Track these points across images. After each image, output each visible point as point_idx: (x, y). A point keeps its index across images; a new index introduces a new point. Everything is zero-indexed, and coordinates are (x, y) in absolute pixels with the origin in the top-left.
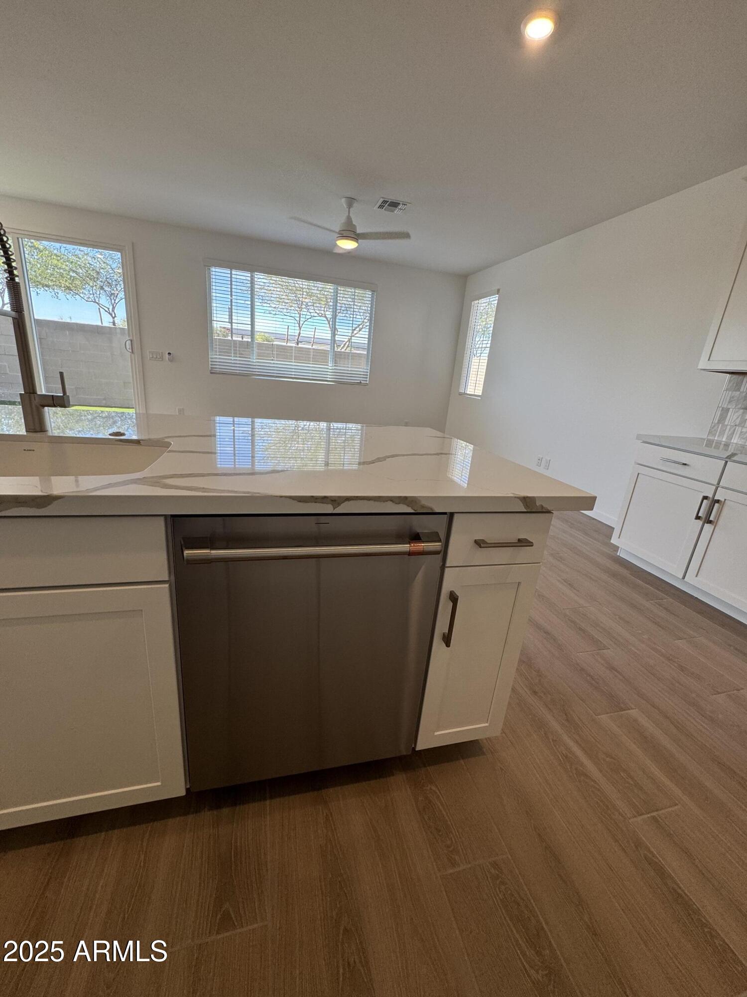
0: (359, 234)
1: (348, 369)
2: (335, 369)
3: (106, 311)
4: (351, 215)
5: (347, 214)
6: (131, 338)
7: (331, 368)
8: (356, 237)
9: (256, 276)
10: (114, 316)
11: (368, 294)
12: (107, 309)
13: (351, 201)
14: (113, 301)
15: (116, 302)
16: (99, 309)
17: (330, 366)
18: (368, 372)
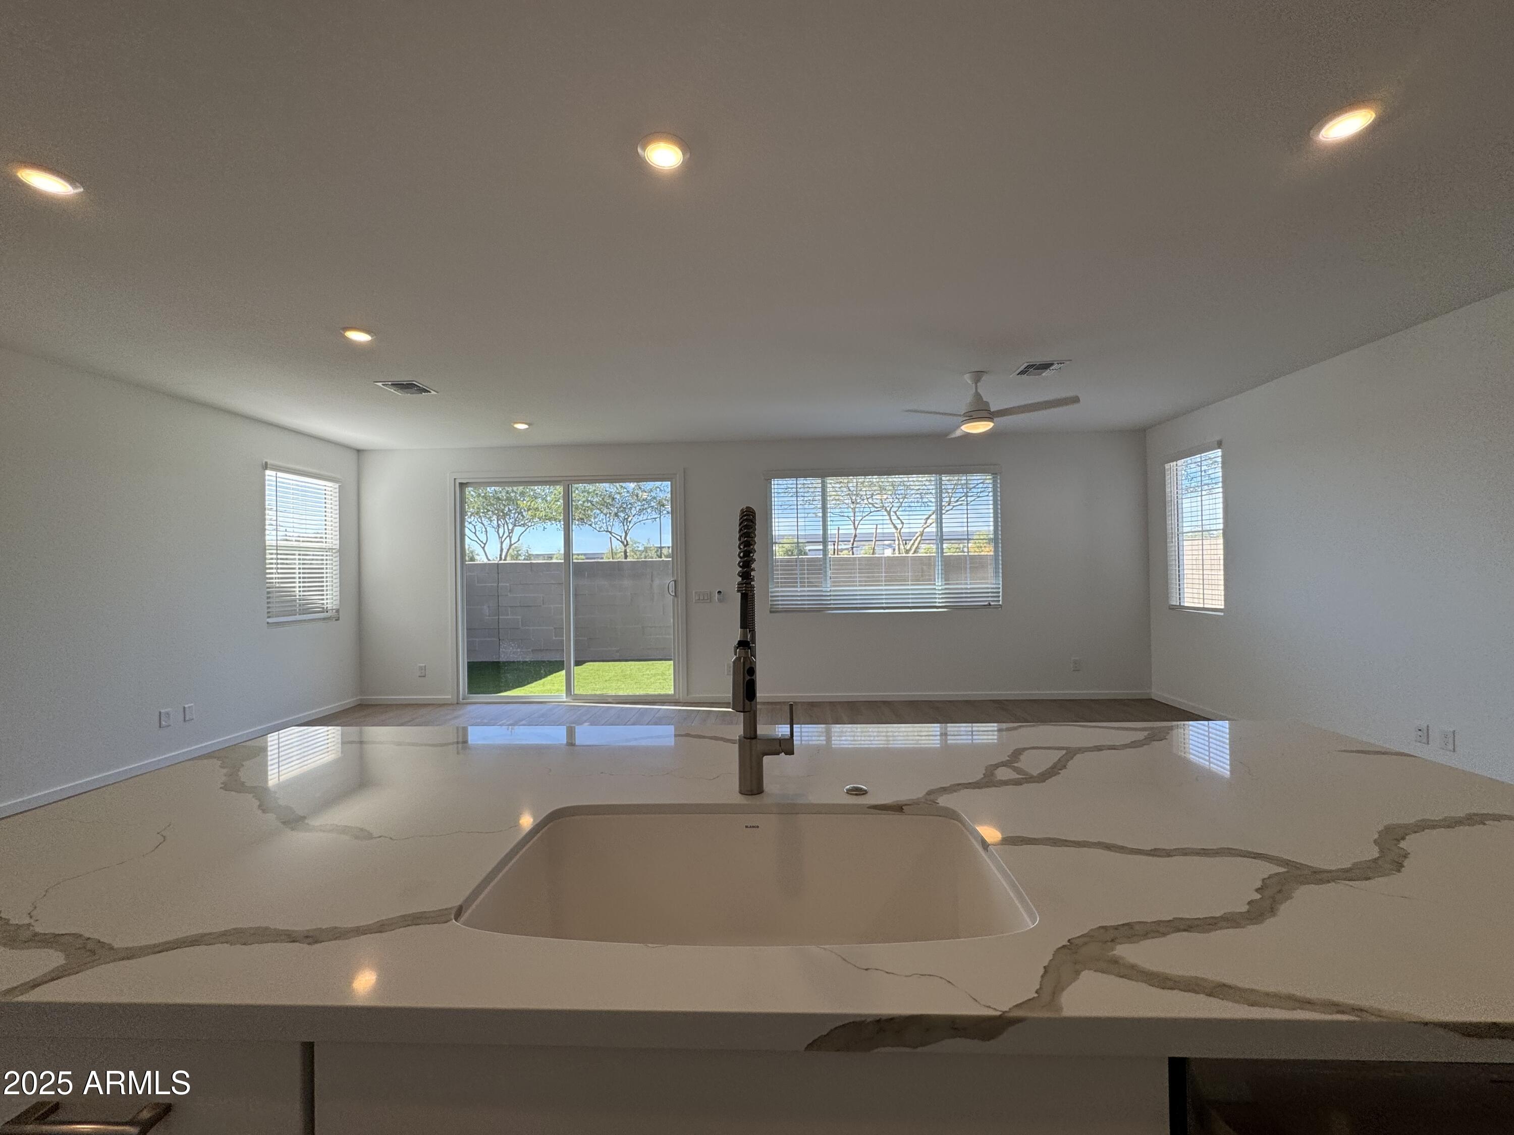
0: (993, 412)
1: (965, 586)
2: (946, 589)
3: (618, 540)
4: (979, 391)
5: (974, 391)
6: (675, 578)
7: (940, 588)
8: (989, 415)
9: (828, 481)
10: (625, 543)
11: (988, 478)
12: (619, 538)
13: (978, 376)
14: (626, 528)
15: (629, 528)
16: (611, 538)
17: (938, 586)
18: (999, 588)
